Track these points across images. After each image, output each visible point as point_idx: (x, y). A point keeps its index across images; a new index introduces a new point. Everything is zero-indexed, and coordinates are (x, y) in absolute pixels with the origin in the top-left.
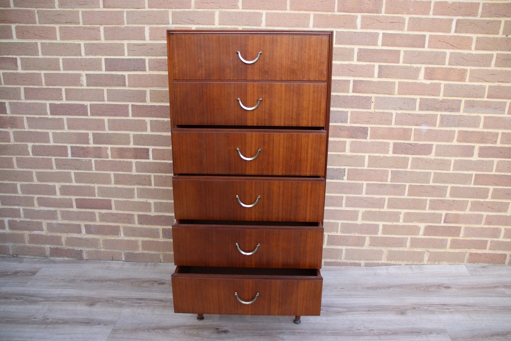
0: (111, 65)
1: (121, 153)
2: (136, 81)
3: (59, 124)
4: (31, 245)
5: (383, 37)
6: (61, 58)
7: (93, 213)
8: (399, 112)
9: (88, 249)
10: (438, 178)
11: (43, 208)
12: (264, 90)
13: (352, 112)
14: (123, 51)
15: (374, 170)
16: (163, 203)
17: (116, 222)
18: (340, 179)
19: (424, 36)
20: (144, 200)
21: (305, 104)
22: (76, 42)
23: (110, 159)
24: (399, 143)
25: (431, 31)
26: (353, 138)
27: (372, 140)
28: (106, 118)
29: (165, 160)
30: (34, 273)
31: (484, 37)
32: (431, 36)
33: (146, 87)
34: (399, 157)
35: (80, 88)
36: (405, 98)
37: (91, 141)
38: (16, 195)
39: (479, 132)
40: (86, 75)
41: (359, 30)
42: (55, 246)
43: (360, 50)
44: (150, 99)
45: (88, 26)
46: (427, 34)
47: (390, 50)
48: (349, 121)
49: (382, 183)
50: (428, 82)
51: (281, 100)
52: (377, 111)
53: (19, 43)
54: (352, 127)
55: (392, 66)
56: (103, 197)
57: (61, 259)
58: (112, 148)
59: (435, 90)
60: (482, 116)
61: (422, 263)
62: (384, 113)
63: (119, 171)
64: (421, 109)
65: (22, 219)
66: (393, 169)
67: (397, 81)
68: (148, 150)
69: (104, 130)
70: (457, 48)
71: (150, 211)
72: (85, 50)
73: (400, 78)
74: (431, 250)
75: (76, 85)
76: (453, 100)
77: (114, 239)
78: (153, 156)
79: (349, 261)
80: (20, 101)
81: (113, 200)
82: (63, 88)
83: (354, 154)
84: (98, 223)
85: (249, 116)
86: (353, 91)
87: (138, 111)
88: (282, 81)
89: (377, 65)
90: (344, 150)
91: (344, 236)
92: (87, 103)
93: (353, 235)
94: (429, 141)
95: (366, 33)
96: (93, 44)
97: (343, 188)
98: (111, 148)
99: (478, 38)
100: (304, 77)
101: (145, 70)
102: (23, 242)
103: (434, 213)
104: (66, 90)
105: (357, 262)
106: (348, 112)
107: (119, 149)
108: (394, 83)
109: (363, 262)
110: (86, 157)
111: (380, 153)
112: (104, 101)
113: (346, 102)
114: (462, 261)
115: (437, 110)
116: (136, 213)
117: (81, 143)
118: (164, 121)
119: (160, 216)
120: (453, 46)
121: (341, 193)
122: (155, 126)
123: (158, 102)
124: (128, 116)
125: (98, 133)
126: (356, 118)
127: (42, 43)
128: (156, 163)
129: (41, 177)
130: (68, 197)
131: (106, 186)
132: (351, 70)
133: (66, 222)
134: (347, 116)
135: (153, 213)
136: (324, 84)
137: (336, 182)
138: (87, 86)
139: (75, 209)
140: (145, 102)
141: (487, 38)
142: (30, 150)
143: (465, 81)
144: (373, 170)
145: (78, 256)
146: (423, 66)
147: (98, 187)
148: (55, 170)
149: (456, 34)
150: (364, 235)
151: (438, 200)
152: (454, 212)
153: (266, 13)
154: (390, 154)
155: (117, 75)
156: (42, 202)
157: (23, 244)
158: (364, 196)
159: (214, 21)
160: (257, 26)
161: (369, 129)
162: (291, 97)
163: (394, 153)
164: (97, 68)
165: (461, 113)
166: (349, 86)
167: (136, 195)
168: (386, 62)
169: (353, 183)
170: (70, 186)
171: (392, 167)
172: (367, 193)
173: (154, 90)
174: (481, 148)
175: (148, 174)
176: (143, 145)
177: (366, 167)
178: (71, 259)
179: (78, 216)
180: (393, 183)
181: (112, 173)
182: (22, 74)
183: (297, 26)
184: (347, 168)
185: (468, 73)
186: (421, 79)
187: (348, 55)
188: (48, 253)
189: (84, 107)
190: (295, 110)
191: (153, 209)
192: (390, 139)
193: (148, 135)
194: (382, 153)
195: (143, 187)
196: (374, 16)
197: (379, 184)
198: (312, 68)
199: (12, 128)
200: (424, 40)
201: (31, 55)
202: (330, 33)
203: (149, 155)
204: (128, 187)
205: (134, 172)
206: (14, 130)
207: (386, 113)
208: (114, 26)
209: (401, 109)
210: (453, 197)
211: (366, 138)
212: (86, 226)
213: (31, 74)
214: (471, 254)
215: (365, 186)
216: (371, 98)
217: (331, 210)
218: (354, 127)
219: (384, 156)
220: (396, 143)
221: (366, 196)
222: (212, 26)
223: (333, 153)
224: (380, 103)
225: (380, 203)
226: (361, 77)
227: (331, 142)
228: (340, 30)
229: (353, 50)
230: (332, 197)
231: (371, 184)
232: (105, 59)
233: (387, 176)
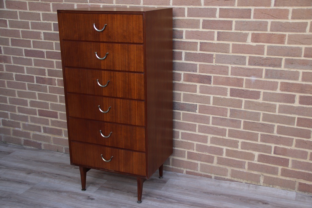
0: (56, 27)
3: (29, 62)
4: (14, 137)
5: (220, 11)
6: (30, 21)
7: (48, 120)
8: (234, 66)
9: (44, 143)
10: (266, 117)
11: (21, 114)
12: (109, 48)
13: (200, 65)
15: (217, 108)
17: (60, 127)
18: (194, 112)
19: (250, 10)
21: (132, 57)
22: (38, 12)
23: (57, 86)
24: (234, 89)
25: (255, 6)
26: (201, 83)
27: (215, 86)
28: (54, 61)
30: (9, 153)
31: (299, 9)
32: (255, 10)
34: (235, 99)
35: (40, 40)
36: (237, 56)
37: (47, 74)
38: (6, 104)
39: (299, 84)
40: (44, 33)
41: (203, 7)
42: (27, 139)
43: (204, 20)
45: (44, 2)
46: (253, 8)
47: (225, 21)
48: (198, 71)
49: (223, 117)
50: (254, 44)
51: (119, 54)
53: (8, 11)
54: (201, 75)
55: (227, 32)
56: (53, 110)
57: (30, 147)
59: (260, 50)
60: (301, 71)
61: (259, 184)
62: (222, 66)
63: (62, 94)
64: (250, 64)
65: (9, 120)
66: (231, 108)
67: (231, 43)
69: (54, 67)
70: (277, 18)
72: (43, 17)
73: (233, 41)
74: (265, 174)
75: (38, 39)
76: (275, 58)
77: (59, 138)
79: (203, 173)
80: (9, 47)
82: (32, 40)
83: (203, 95)
84: (50, 126)
85: (101, 63)
86: (201, 50)
89: (216, 31)
90: (196, 91)
91: (199, 154)
92: (45, 50)
93: (204, 154)
94: (258, 88)
95: (208, 9)
96: (46, 14)
97: (196, 118)
98: (58, 79)
99: (293, 10)
100: (130, 40)
102: (9, 134)
103: (265, 145)
104: (33, 41)
105: (209, 174)
107: (62, 80)
108: (229, 45)
109: (213, 176)
110: (44, 84)
112: (53, 49)
113: (196, 57)
114: (293, 188)
115: (262, 65)
117: (41, 75)
120: (273, 17)
121: (195, 122)
125: (50, 70)
126: (203, 69)
127: (19, 12)
129: (20, 94)
130: (34, 108)
131: (55, 103)
132: (198, 35)
133: (33, 124)
134: (197, 67)
137: (191, 114)
138: (44, 39)
139: (38, 116)
141: (302, 9)
142: (14, 77)
143: (284, 44)
145: (38, 147)
146: (250, 33)
147: (51, 103)
148: (27, 91)
149: (275, 8)
150: (213, 155)
151: (268, 135)
152: (282, 146)
154: (228, 97)
156: (20, 110)
157: (9, 136)
158: (211, 126)
159: (113, 1)
160: (138, 4)
161: (212, 78)
162: (124, 53)
163: (231, 95)
164: (49, 29)
165: (282, 68)
166: (197, 46)
168: (222, 30)
169: (203, 116)
170: (35, 101)
171: (230, 106)
172: (213, 124)
174: (301, 97)
177: (211, 105)
178: (35, 148)
179: (39, 121)
180: (232, 118)
181: (58, 95)
182: (10, 30)
184: (198, 104)
185: (287, 38)
186: (249, 42)
187: (196, 24)
188: (23, 143)
189: (43, 52)
192: (227, 85)
194: (222, 95)
197: (221, 118)
198: (135, 35)
199: (5, 62)
200: (250, 13)
201: (14, 19)
206: (6, 64)
207: (224, 66)
208: (58, 3)
209: (235, 64)
210: (279, 134)
211: (210, 84)
212: (44, 128)
213: (14, 30)
214: (300, 184)
215: (211, 118)
216: (212, 55)
217: (188, 133)
218: (202, 75)
219: (224, 98)
220: (232, 89)
221: (213, 126)
222: (112, 5)
223: (188, 93)
224: (220, 59)
225: (223, 133)
226: (205, 39)
227: (187, 85)
228: (190, 7)
229: (199, 20)
230: (189, 124)
231: (215, 117)
232: (54, 23)
233: (227, 112)
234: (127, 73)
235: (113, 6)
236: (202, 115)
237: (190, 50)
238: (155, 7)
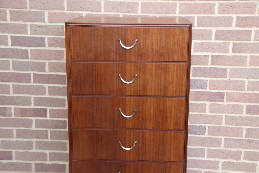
0: (16, 41)
1: (23, 112)
2: (36, 54)
5: (237, 20)
8: (251, 80)
12: (139, 68)
13: (210, 81)
14: (27, 30)
15: (231, 128)
16: (57, 153)
18: (202, 134)
20: (41, 151)
21: (170, 79)
23: (13, 117)
24: (251, 106)
26: (212, 101)
27: (228, 103)
28: (11, 84)
29: (59, 118)
33: (46, 59)
34: (252, 117)
36: (256, 69)
41: (216, 15)
43: (217, 31)
44: (49, 69)
47: (242, 30)
48: (208, 87)
49: (238, 138)
51: (152, 76)
52: (232, 79)
54: (211, 92)
55: (245, 43)
56: (5, 149)
58: (15, 108)
62: (237, 81)
63: (21, 127)
66: (248, 127)
67: (248, 55)
68: (46, 110)
69: (9, 93)
71: (46, 160)
73: (252, 53)
78: (50, 115)
81: (14, 151)
83: (213, 114)
85: (128, 88)
86: (212, 64)
87: (38, 78)
88: (152, 62)
89: (231, 43)
90: (205, 111)
95: (222, 17)
97: (204, 142)
100: (169, 59)
101: (45, 46)
106: (207, 80)
107: (21, 108)
108: (246, 57)
111: (235, 113)
112: (9, 70)
113: (206, 72)
116: (33, 162)
118: (59, 87)
119: (54, 164)
121: (203, 146)
122: (52, 91)
123: (56, 72)
124: (30, 82)
125: (3, 96)
126: (214, 85)
128: (52, 120)
131: (8, 139)
132: (209, 47)
134: (207, 84)
135: (48, 162)
136: (185, 64)
137: (198, 137)
140: (45, 71)
144: (229, 127)
147: (2, 140)
153: (142, 3)
154: (244, 114)
155: (21, 49)
158: (223, 149)
159: (100, 9)
160: (134, 13)
161: (225, 94)
162: (160, 74)
163: (247, 113)
164: (4, 44)
166: (208, 60)
167: (34, 147)
168: (239, 40)
171: (246, 125)
172: (225, 147)
173: (52, 63)
175: (46, 129)
176: (42, 106)
177: (223, 125)
180: (248, 139)
181: (14, 129)
183: (167, 13)
184: (207, 125)
187: (207, 35)
190: (163, 83)
191: (48, 158)
192: (243, 102)
193: (47, 98)
194: (237, 113)
195: (41, 140)
196: (229, 3)
197: (235, 139)
198: (176, 52)
202: (190, 25)
203: (46, 114)
204: (28, 140)
205: (34, 128)
207: (240, 81)
208: (18, 10)
209: (253, 78)
211: (223, 101)
215: (223, 140)
216: (226, 69)
217: (195, 160)
218: (213, 92)
219: (239, 116)
220: (249, 105)
221: (225, 149)
222: (99, 13)
223: (196, 113)
224: (234, 73)
225: (237, 155)
226: (218, 52)
227: (194, 104)
228: (200, 15)
229: (211, 31)
230: (195, 149)
231: (228, 139)
232: (11, 36)
233: (242, 132)
234: (162, 98)
235: (101, 15)
236: (212, 138)
237: (199, 65)
238: (156, 16)
